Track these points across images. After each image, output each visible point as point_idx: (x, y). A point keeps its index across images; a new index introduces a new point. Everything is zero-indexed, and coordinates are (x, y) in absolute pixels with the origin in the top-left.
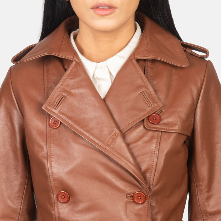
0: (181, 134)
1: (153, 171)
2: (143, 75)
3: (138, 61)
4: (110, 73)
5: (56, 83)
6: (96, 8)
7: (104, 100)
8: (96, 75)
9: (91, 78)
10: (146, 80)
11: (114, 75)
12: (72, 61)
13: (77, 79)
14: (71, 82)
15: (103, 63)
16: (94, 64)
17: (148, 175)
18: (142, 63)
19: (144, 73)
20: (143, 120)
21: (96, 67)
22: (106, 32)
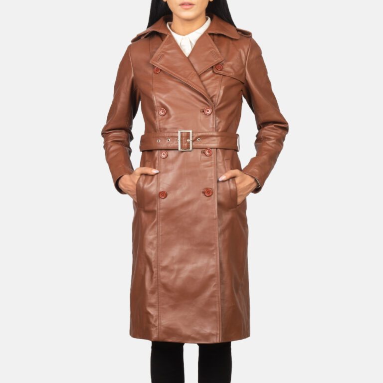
0: (234, 78)
1: (217, 96)
2: (212, 42)
3: (210, 34)
4: (191, 42)
5: (157, 48)
6: (182, 5)
7: (188, 58)
8: (182, 44)
9: (179, 44)
10: (214, 45)
11: (194, 43)
12: (166, 35)
13: (170, 45)
14: (166, 47)
15: (186, 36)
16: (181, 37)
17: (214, 99)
18: (212, 36)
19: (213, 41)
20: (212, 67)
21: (182, 39)
22: (189, 20)
